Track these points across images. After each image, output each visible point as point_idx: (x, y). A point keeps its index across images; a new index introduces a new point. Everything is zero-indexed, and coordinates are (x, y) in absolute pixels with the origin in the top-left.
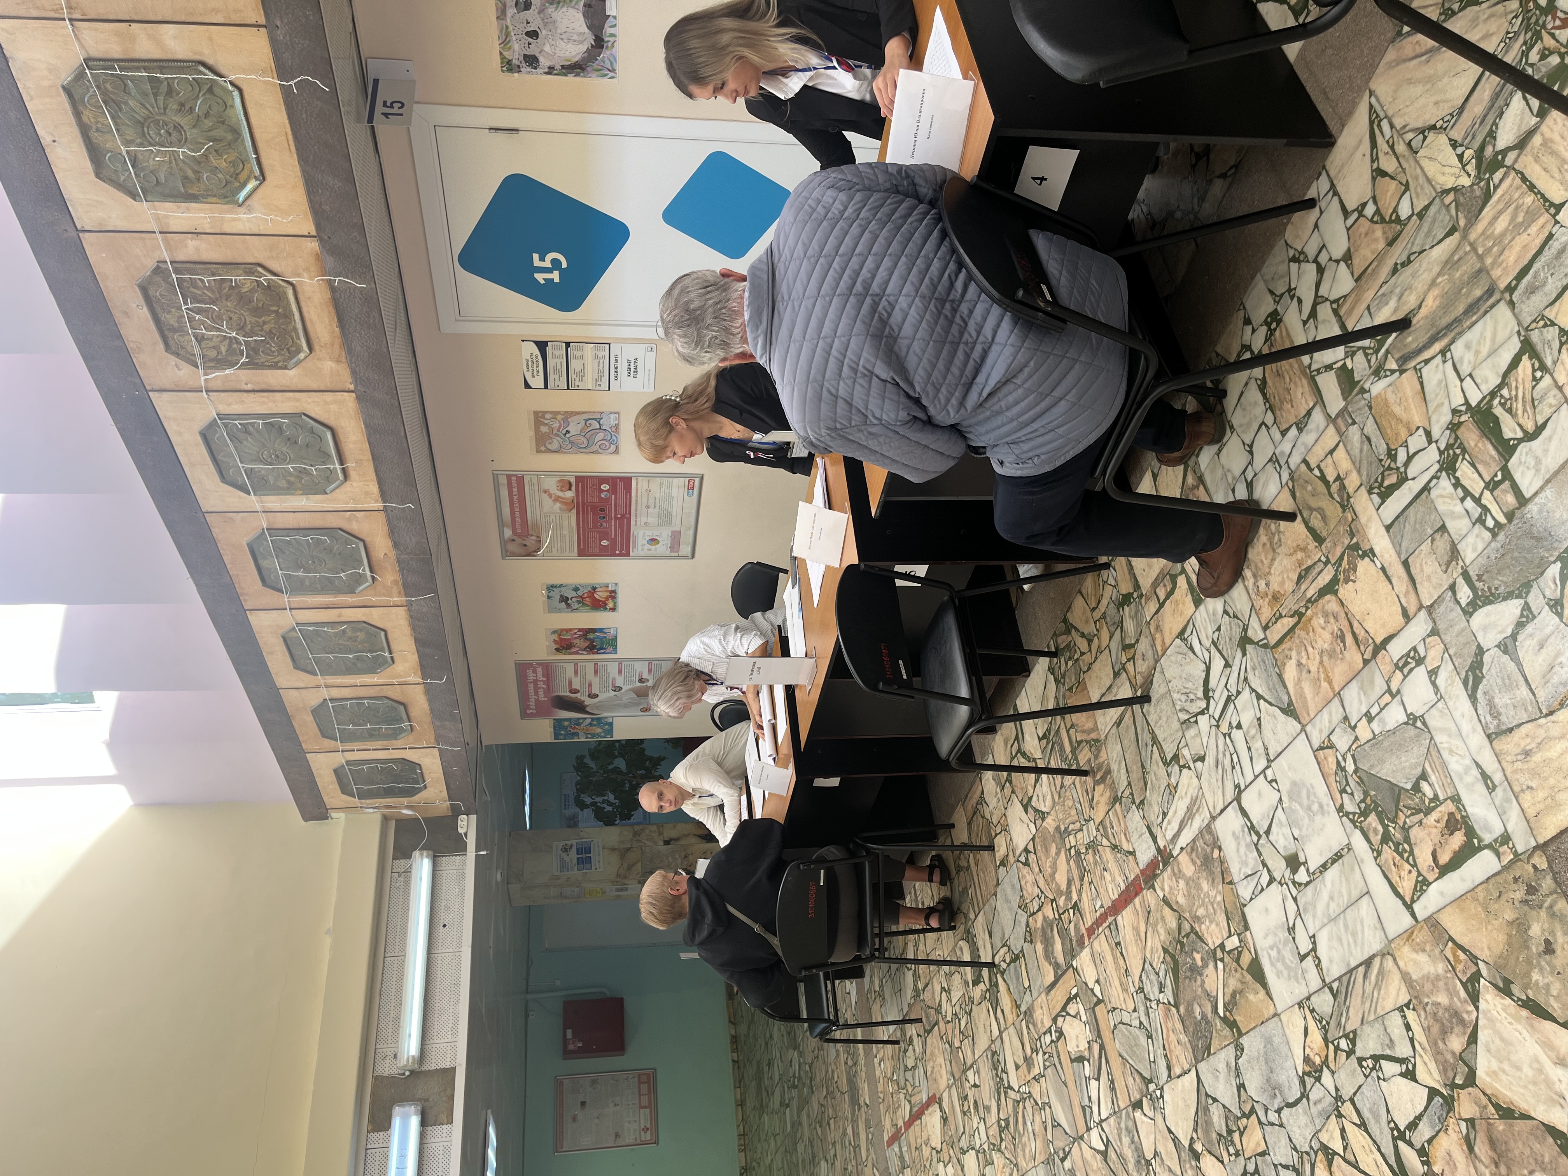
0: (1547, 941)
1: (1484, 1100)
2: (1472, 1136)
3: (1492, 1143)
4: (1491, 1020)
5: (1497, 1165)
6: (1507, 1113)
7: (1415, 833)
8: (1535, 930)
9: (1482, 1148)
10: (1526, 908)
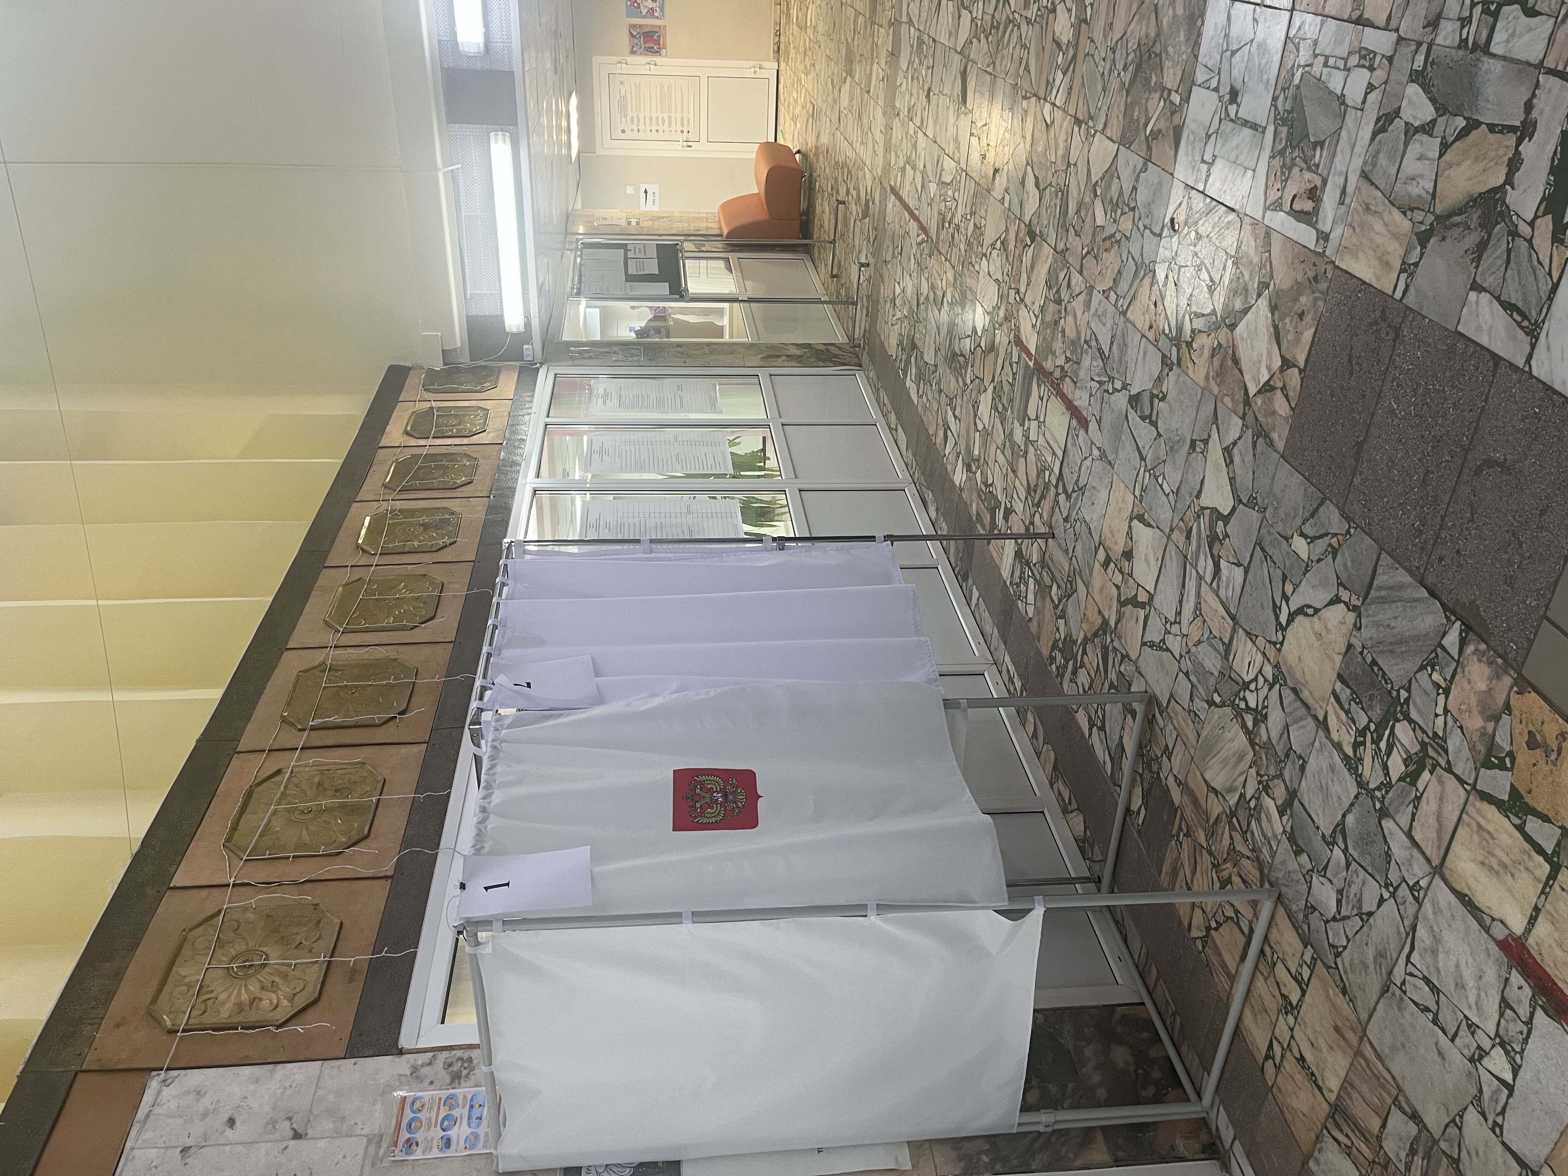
0: (1303, 312)
1: (1231, 344)
2: (1217, 352)
3: (1222, 365)
4: (1258, 313)
5: (1217, 375)
6: (1236, 361)
7: (1296, 170)
8: (1303, 299)
9: (1217, 360)
10: (1308, 284)
